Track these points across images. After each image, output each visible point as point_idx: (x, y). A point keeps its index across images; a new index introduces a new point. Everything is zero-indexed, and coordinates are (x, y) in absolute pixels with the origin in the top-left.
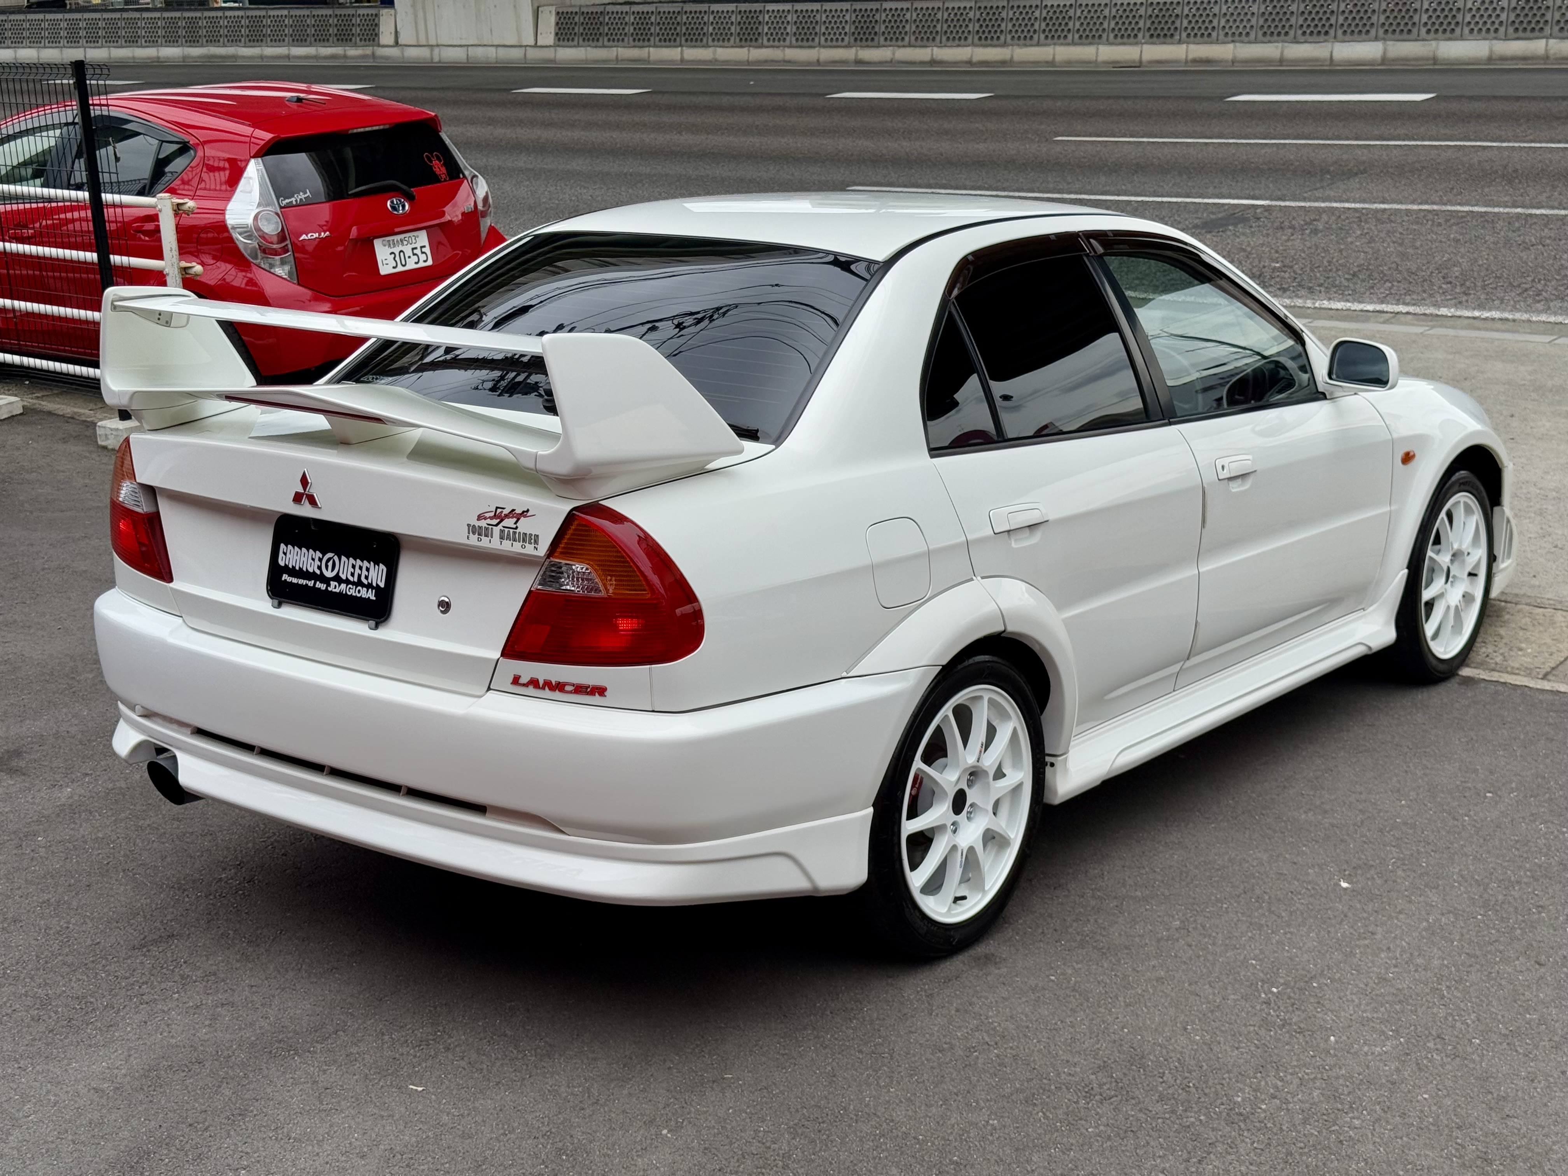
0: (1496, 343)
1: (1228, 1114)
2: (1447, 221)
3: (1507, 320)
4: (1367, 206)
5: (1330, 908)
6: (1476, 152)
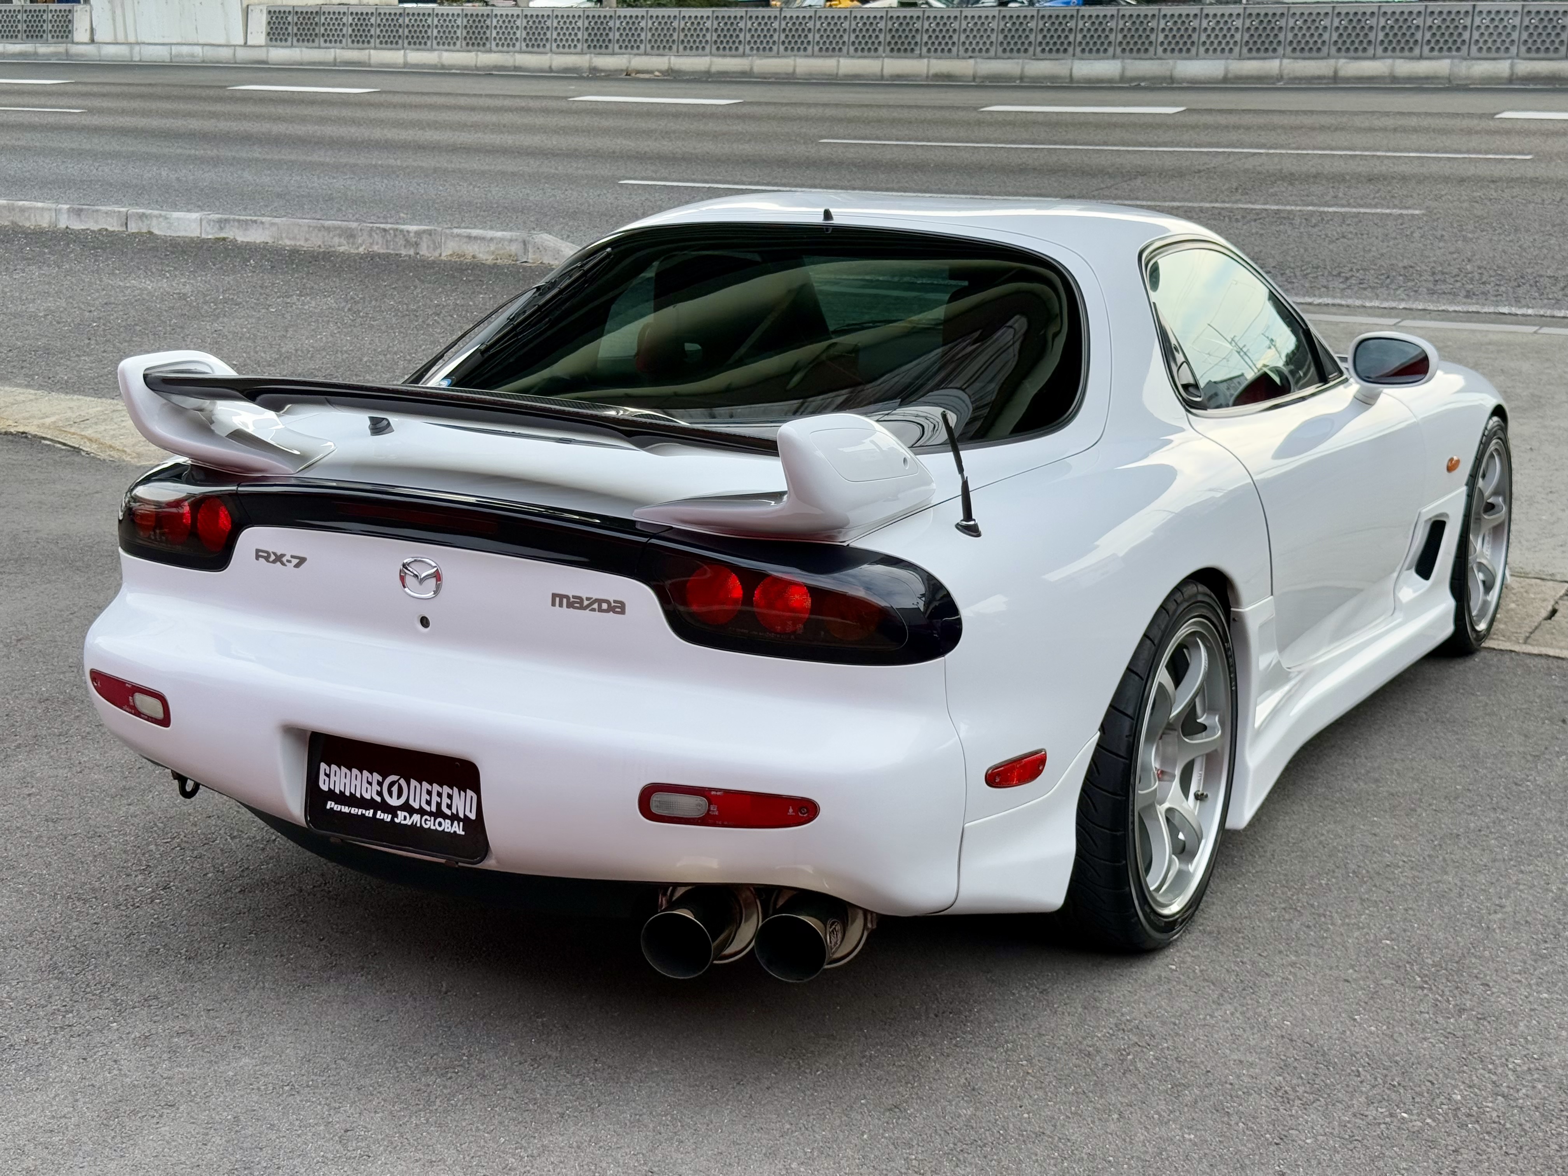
4: (1158, 204)
6: (1246, 158)
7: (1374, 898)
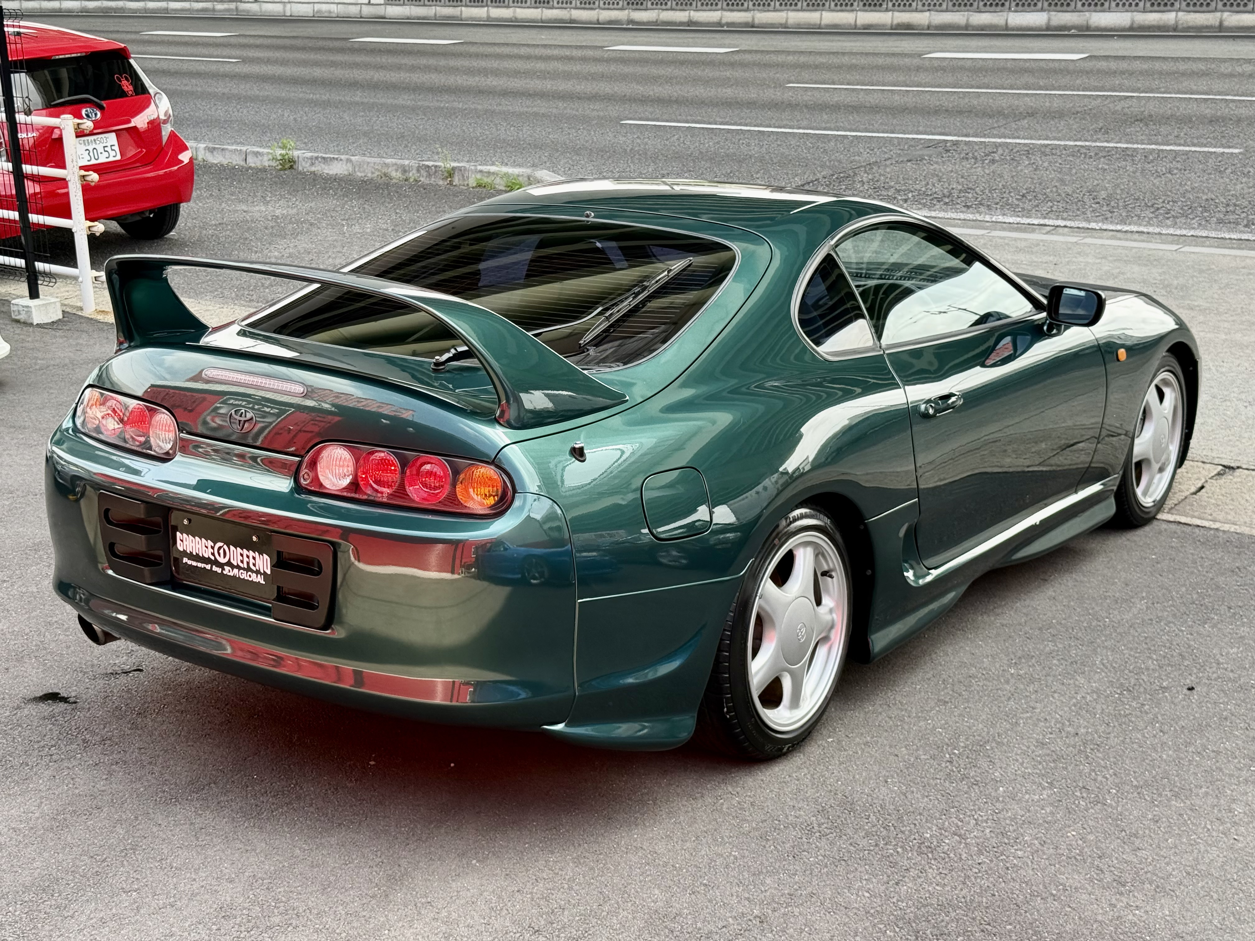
0: (1134, 250)
1: (919, 847)
2: (1096, 154)
3: (1142, 232)
4: (1033, 142)
5: (1000, 689)
6: (1119, 101)
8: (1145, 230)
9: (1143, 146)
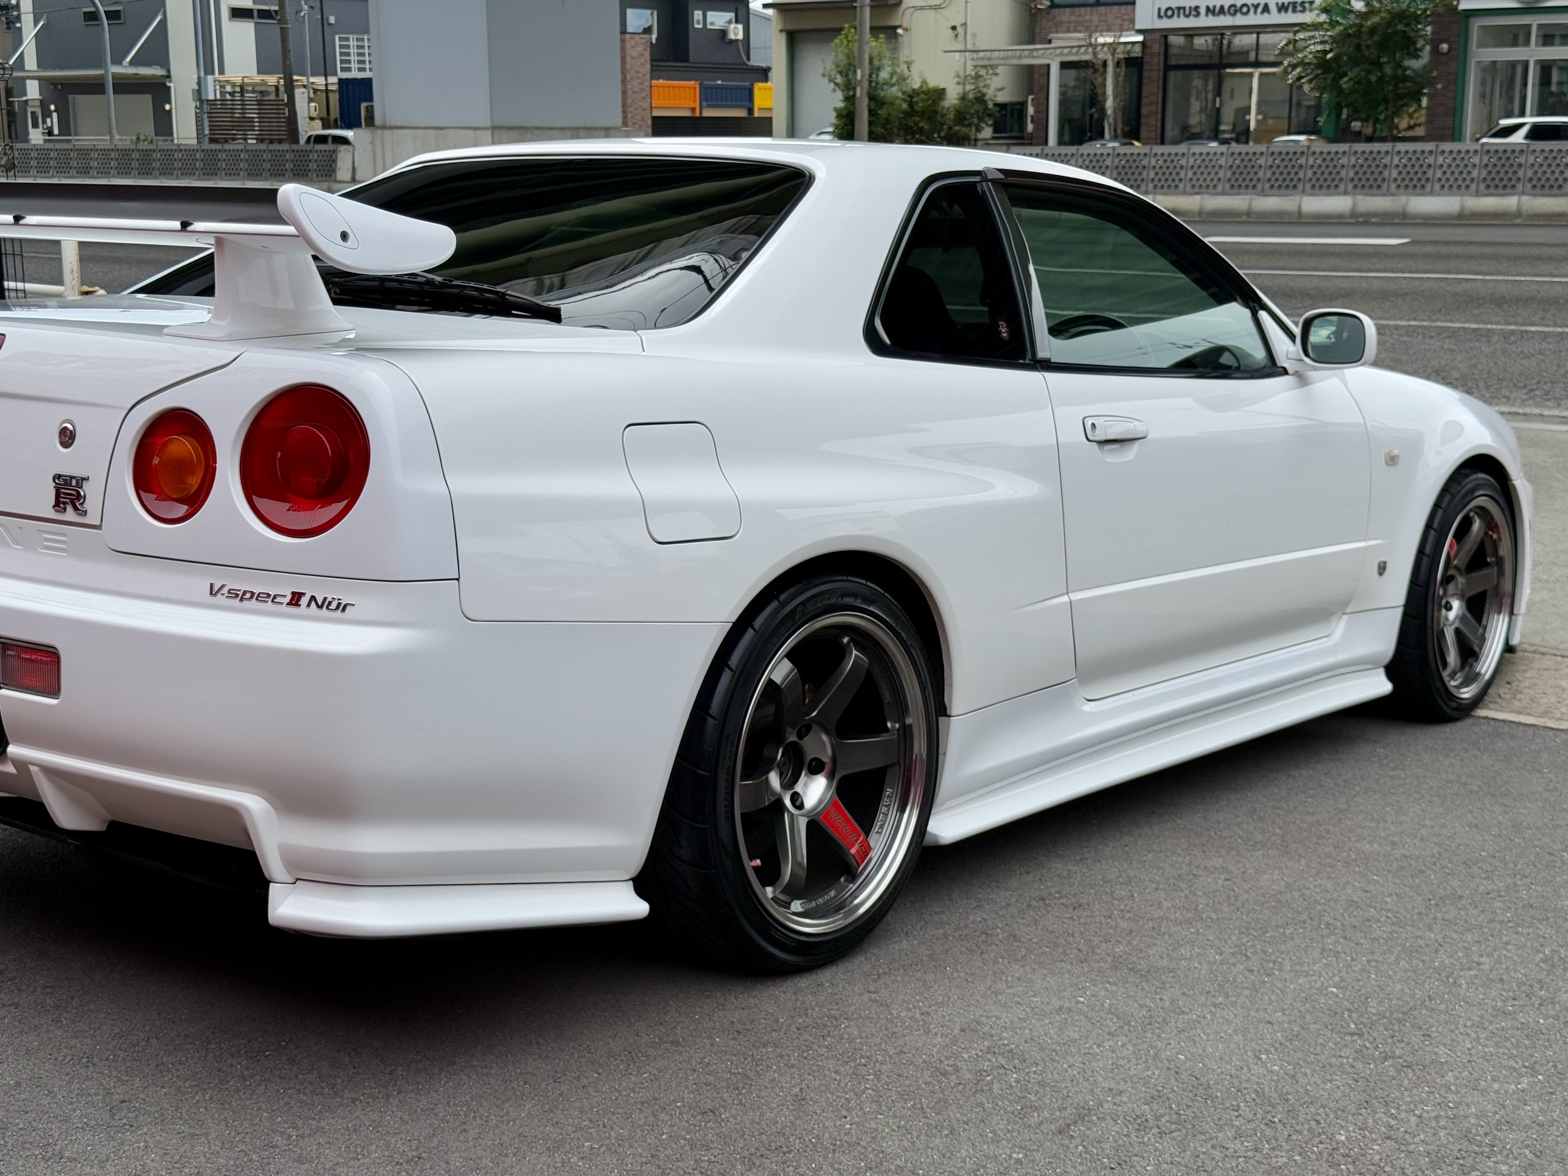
6: (1458, 283)
7: (1339, 948)
8: (1520, 411)
9: (1499, 327)
